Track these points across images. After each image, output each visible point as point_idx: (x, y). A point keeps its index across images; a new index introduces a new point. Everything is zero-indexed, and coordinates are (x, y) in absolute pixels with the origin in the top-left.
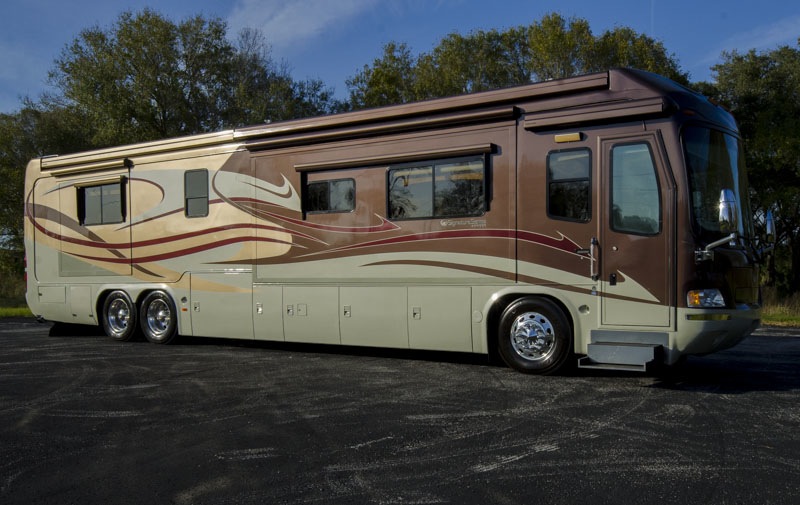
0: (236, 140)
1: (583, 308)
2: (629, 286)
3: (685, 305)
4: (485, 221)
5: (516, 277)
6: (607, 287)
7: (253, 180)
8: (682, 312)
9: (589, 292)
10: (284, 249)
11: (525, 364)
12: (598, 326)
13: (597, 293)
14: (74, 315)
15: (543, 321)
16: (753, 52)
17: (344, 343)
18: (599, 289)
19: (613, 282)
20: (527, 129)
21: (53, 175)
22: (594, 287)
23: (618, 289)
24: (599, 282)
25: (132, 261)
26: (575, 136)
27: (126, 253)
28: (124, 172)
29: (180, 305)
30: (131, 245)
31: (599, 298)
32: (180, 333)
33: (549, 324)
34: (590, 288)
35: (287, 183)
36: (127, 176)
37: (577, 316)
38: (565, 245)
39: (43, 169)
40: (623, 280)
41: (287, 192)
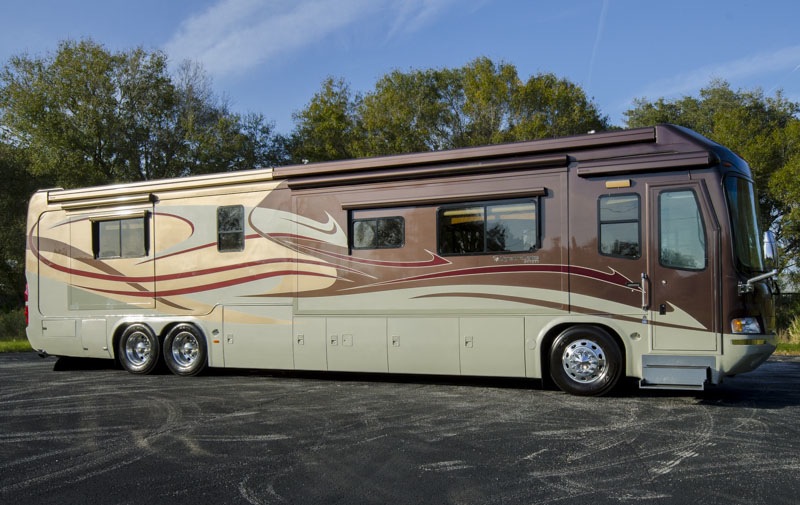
0: (275, 179)
1: (634, 335)
2: (678, 315)
3: (730, 331)
4: (538, 258)
5: (569, 308)
6: (656, 316)
7: (294, 217)
8: (728, 338)
9: (639, 321)
10: (328, 283)
11: (578, 387)
12: (649, 351)
13: (649, 322)
14: (85, 349)
15: (594, 348)
16: (661, 100)
17: (391, 371)
18: (649, 318)
19: (663, 312)
20: (580, 176)
21: (63, 208)
22: (645, 317)
23: (667, 318)
24: (649, 312)
25: (155, 295)
26: (625, 182)
27: (149, 287)
28: (149, 207)
29: (210, 338)
30: (155, 279)
31: (649, 326)
32: (210, 365)
33: (600, 350)
34: (641, 317)
35: (332, 220)
36: (151, 210)
37: (628, 342)
38: (616, 278)
39: (50, 202)
40: (672, 310)
41: (331, 229)
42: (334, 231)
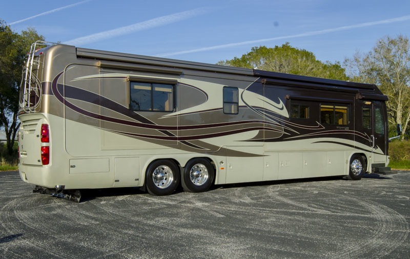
2: (379, 150)
6: (374, 150)
8: (388, 157)
9: (371, 152)
12: (373, 163)
13: (373, 152)
14: (116, 181)
26: (370, 103)
29: (218, 166)
35: (281, 102)
37: (369, 159)
38: (366, 137)
40: (377, 148)
41: (281, 107)
42: (282, 109)
